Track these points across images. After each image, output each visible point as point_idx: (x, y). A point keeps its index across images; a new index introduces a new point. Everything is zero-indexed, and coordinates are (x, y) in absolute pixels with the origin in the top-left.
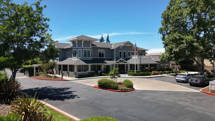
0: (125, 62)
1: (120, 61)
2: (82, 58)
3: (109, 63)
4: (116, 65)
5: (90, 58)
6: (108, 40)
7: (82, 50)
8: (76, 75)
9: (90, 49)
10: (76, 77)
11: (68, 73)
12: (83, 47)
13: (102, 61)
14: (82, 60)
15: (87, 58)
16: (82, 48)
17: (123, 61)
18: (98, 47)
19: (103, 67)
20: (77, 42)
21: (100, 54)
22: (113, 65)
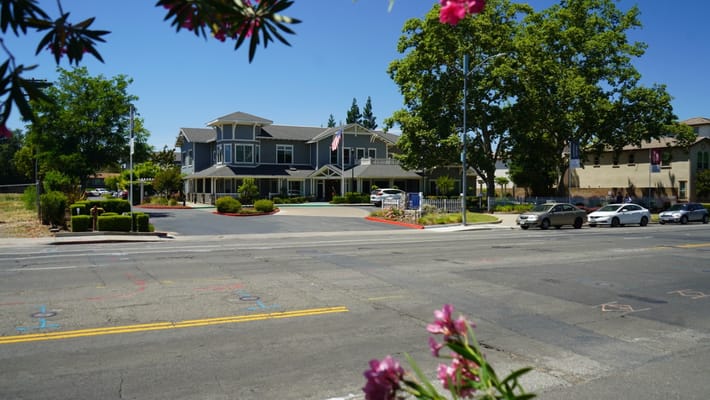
0: (336, 175)
1: (326, 172)
2: (233, 164)
3: (295, 175)
4: (321, 181)
5: (252, 164)
6: (368, 114)
7: (233, 146)
8: (213, 199)
9: (252, 143)
10: (213, 204)
11: (204, 196)
12: (233, 139)
13: (282, 171)
14: (232, 168)
15: (245, 164)
16: (233, 142)
17: (331, 172)
18: (276, 140)
19: (280, 185)
20: (222, 129)
21: (281, 154)
22: (308, 181)
